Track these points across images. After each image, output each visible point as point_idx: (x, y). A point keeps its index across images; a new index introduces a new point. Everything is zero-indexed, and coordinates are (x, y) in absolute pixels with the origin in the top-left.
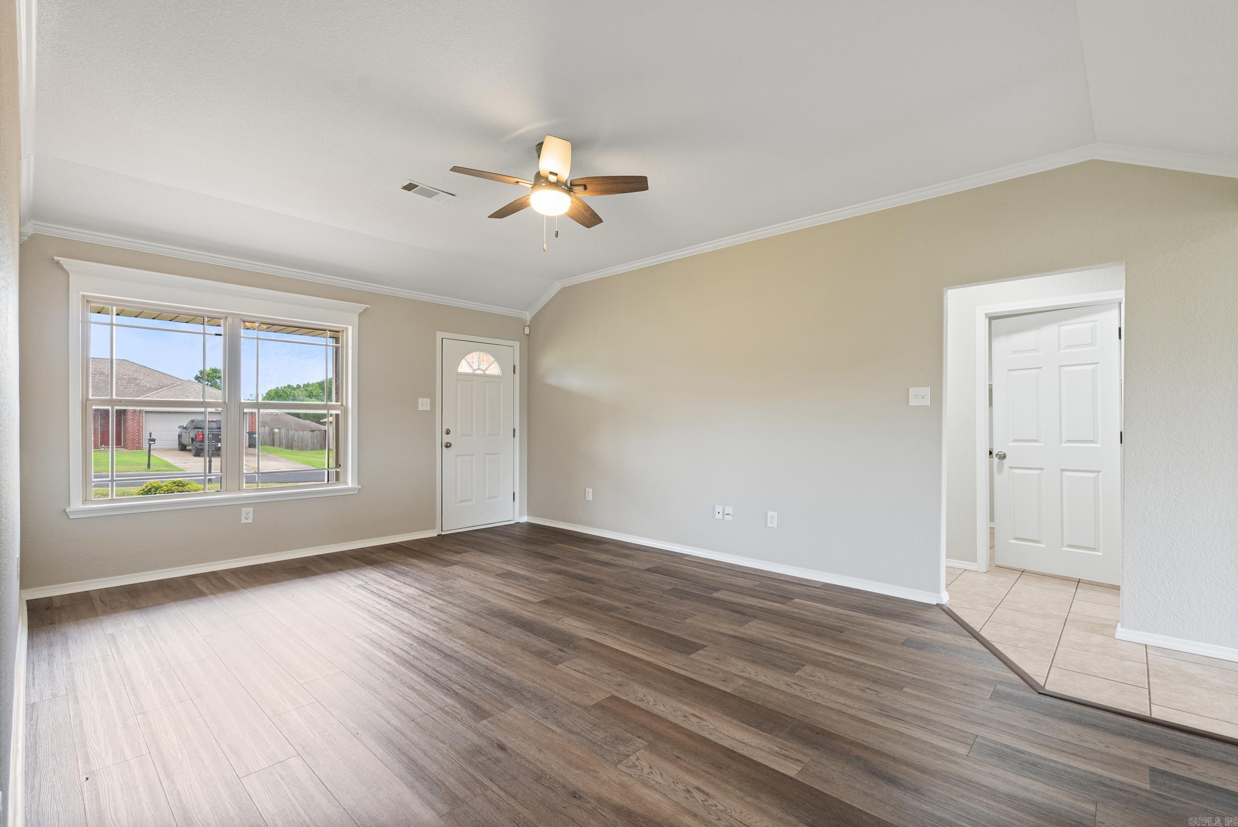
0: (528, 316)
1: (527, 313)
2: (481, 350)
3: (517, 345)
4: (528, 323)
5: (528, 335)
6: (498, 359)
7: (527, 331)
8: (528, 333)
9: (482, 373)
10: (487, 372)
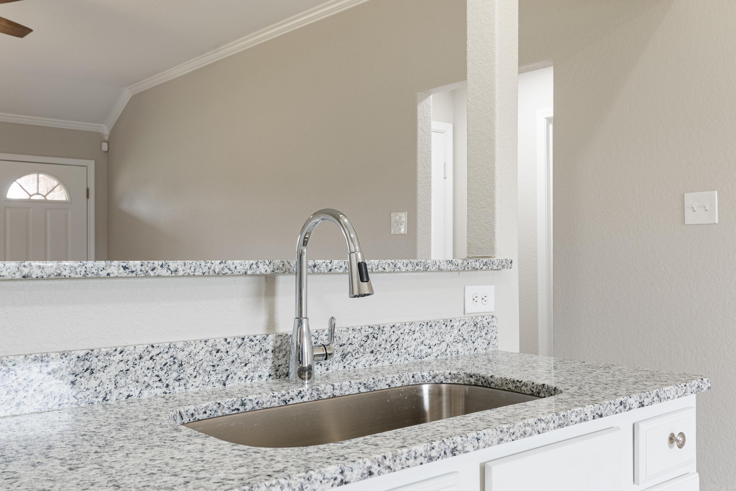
0: (105, 130)
1: (103, 125)
2: (38, 172)
3: (91, 164)
4: (107, 138)
5: (107, 152)
6: (63, 181)
7: (105, 147)
8: (106, 149)
9: (43, 198)
10: (49, 198)
